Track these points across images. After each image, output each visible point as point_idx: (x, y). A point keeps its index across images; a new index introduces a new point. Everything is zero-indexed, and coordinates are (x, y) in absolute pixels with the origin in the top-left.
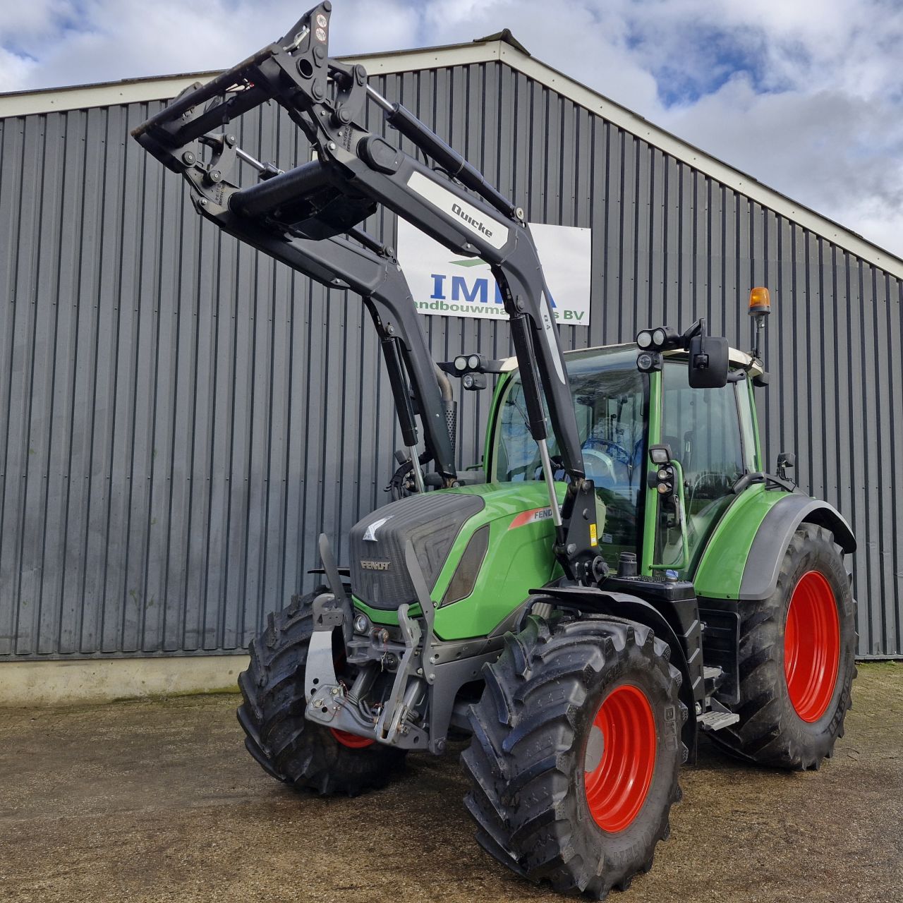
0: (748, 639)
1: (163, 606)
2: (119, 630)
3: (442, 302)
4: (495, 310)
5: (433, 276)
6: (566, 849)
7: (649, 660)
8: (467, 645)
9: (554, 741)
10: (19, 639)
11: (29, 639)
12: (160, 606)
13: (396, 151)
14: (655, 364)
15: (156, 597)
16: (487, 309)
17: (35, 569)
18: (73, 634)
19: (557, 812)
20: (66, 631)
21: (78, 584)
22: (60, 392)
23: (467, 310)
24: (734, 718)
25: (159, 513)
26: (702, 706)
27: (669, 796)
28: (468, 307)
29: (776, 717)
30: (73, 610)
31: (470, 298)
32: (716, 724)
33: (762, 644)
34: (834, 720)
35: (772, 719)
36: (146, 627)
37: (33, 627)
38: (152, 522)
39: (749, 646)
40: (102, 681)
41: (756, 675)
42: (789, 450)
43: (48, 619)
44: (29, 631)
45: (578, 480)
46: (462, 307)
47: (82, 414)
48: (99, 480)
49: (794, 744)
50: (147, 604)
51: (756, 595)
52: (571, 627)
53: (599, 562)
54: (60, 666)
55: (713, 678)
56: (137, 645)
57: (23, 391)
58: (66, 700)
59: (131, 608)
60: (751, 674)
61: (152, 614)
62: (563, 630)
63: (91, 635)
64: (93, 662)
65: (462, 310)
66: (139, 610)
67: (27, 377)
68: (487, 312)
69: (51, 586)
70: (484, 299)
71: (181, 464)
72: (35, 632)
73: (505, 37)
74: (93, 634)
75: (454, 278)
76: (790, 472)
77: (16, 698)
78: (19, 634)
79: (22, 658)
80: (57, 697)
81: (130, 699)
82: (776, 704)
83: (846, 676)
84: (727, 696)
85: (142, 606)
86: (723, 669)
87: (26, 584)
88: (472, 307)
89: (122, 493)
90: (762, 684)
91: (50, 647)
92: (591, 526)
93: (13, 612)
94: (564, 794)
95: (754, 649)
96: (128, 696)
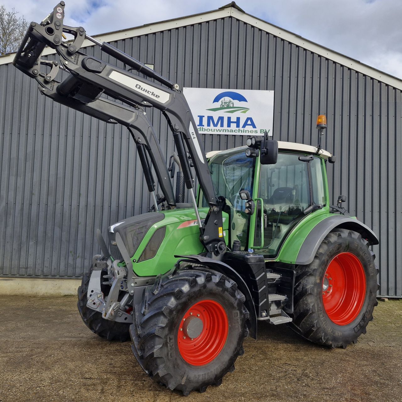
0: (300, 283)
1: (83, 258)
2: (66, 267)
3: (202, 128)
4: (227, 131)
5: (198, 116)
6: (162, 370)
7: (221, 289)
8: (151, 279)
9: (158, 323)
10: (28, 269)
11: (32, 269)
12: (82, 258)
13: (101, 63)
14: (253, 153)
15: (80, 255)
16: (223, 130)
17: (34, 241)
18: (48, 268)
19: (155, 354)
20: (45, 267)
21: (51, 248)
22: (44, 170)
23: (214, 131)
24: (290, 320)
25: (82, 220)
26: (267, 313)
27: (234, 352)
28: (214, 130)
29: (314, 321)
30: (48, 258)
31: (215, 125)
32: (276, 322)
33: (306, 285)
34: (359, 325)
35: (312, 322)
36: (76, 267)
37: (33, 265)
38: (79, 223)
39: (301, 287)
40: (59, 288)
41: (303, 300)
42: (345, 194)
43: (39, 261)
44: (32, 266)
45: (213, 207)
46: (212, 129)
47: (52, 179)
48: (59, 206)
49: (326, 334)
50: (77, 257)
51: (303, 263)
52: (182, 272)
53: (221, 244)
54: (44, 280)
55: (281, 300)
56: (73, 274)
57: (30, 170)
58: (45, 294)
59: (71, 258)
60: (301, 300)
61: (79, 261)
62: (178, 274)
63: (55, 269)
64: (56, 280)
65: (212, 131)
66: (74, 259)
67: (32, 164)
68: (223, 131)
69: (40, 248)
70: (222, 125)
71: (91, 199)
72: (34, 267)
73: (233, 5)
74: (56, 269)
75: (208, 117)
76: (344, 205)
77: (27, 292)
78: (28, 267)
79: (29, 277)
80: (42, 293)
81: (70, 296)
82: (314, 315)
83: (369, 305)
84: (288, 309)
85: (75, 258)
86: (287, 297)
87: (31, 247)
88: (216, 130)
89: (68, 211)
90: (306, 305)
91: (40, 273)
92: (219, 228)
93: (26, 258)
94: (161, 346)
95: (303, 288)
96: (69, 294)
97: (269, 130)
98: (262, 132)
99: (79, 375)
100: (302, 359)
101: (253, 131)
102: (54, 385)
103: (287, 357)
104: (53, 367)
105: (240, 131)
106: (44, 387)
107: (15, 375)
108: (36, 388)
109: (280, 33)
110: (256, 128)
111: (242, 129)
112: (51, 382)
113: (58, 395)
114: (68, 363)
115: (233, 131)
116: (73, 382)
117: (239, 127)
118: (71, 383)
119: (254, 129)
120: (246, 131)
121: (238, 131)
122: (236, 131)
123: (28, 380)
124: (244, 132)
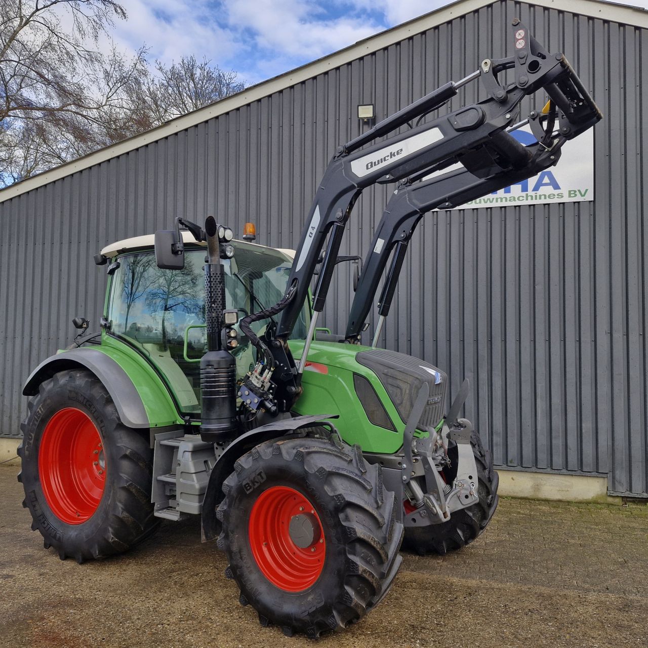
68: (497, 201)
97: (587, 190)
98: (572, 195)
99: (224, 611)
100: (629, 627)
101: (554, 195)
102: (183, 624)
103: (598, 620)
104: (193, 593)
105: (529, 198)
106: (168, 625)
107: (137, 601)
108: (157, 625)
109: (600, 11)
110: (560, 188)
111: (533, 194)
112: (181, 618)
113: (182, 641)
114: (216, 589)
115: (516, 199)
116: (211, 623)
117: (527, 191)
118: (208, 623)
119: (557, 192)
120: (540, 196)
121: (525, 198)
122: (521, 198)
123: (151, 611)
124: (536, 199)
